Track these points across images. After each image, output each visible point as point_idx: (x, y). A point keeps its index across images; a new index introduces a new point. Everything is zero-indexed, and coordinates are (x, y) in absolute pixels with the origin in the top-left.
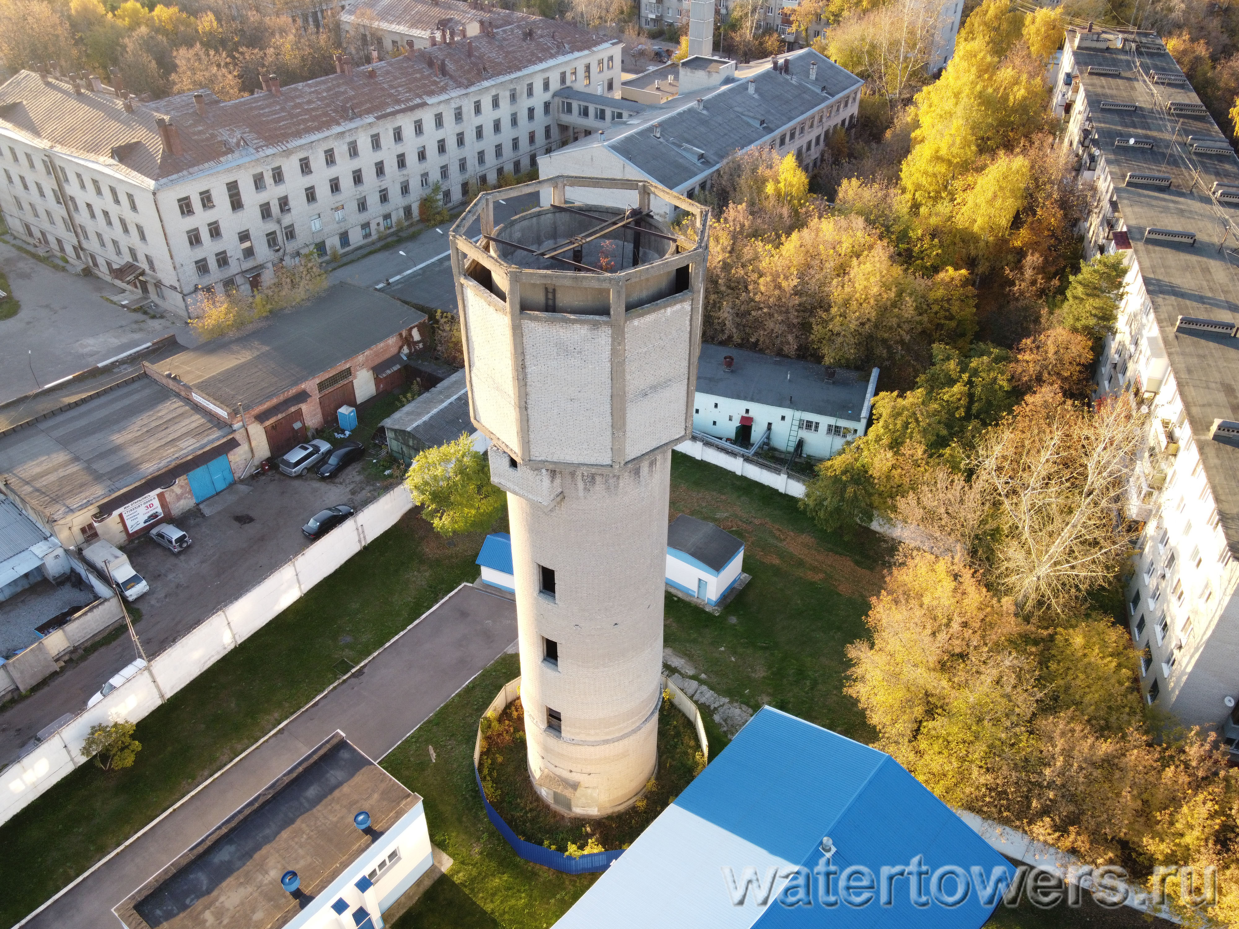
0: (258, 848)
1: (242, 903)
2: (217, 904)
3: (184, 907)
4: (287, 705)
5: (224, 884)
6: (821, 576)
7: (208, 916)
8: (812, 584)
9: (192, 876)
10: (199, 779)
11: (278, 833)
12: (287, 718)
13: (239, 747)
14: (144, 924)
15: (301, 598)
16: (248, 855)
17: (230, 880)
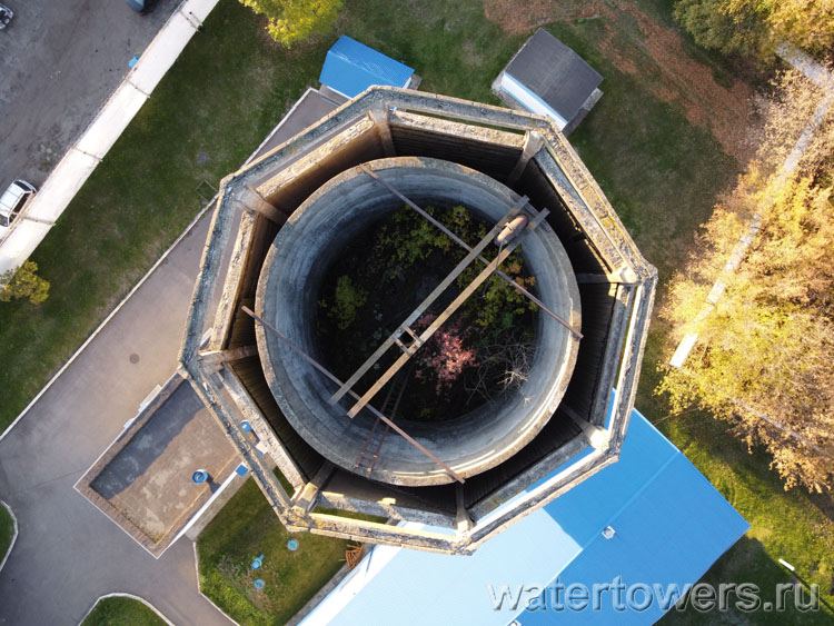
0: (169, 438)
1: (168, 482)
2: (150, 482)
3: (128, 484)
4: (164, 233)
5: (151, 467)
6: (675, 94)
7: (145, 490)
8: (663, 106)
9: (125, 459)
10: (108, 306)
11: (182, 427)
12: (168, 248)
13: (134, 276)
14: (101, 498)
15: (148, 99)
16: (164, 444)
17: (155, 464)
